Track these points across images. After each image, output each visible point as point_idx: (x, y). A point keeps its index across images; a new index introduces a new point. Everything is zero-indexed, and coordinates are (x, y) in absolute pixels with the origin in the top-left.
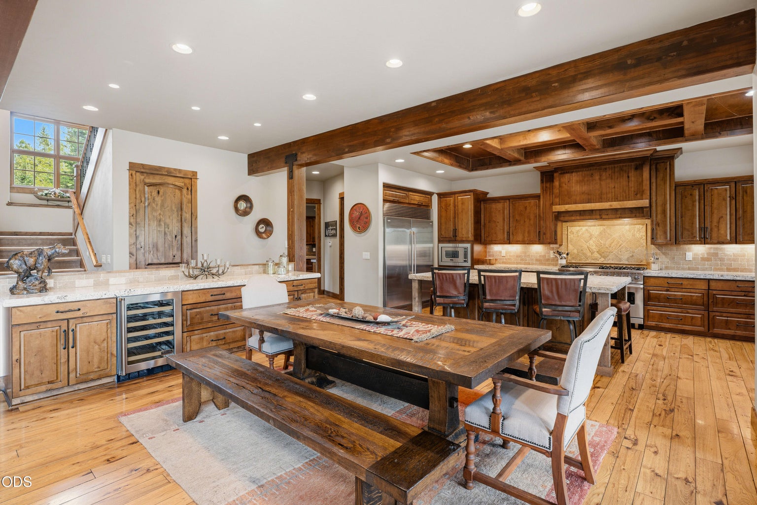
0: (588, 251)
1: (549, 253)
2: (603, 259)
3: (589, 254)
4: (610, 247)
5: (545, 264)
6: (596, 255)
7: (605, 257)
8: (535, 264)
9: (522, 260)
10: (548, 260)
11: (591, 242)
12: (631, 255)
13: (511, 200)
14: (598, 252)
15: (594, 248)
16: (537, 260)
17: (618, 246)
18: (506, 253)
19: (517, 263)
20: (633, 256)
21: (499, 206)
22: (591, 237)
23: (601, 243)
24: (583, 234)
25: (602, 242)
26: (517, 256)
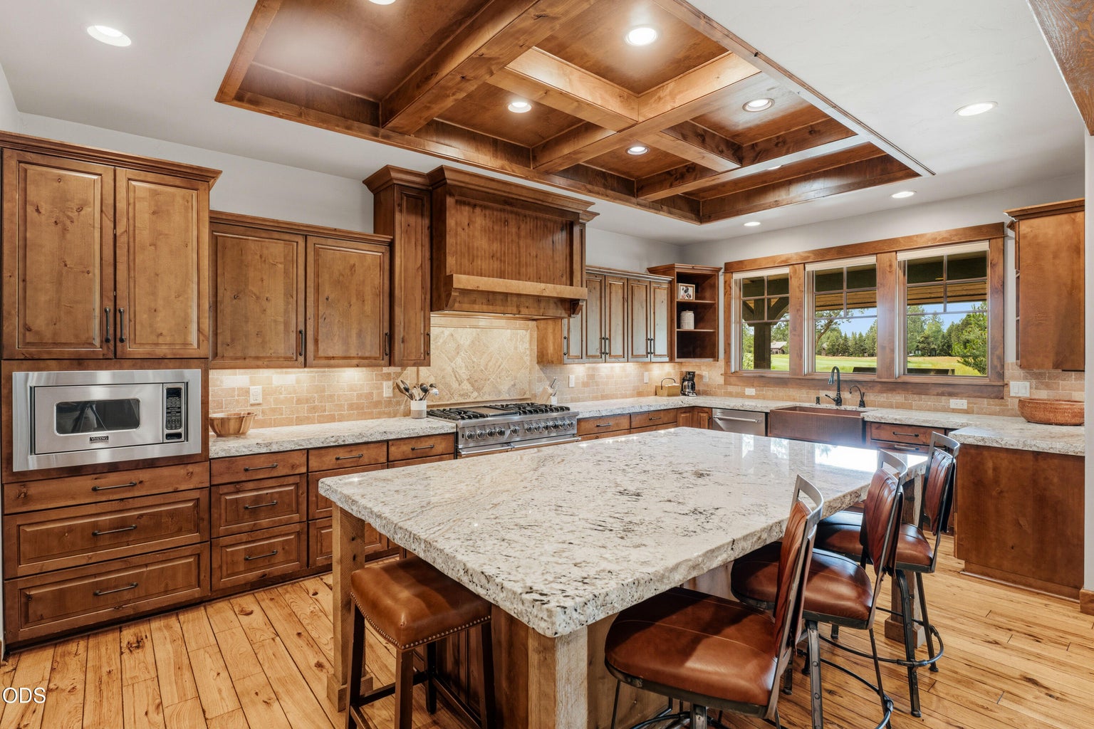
0: (455, 379)
1: (380, 388)
2: (475, 394)
3: (455, 385)
4: (486, 369)
5: (372, 416)
6: (466, 386)
7: (478, 390)
8: (349, 418)
9: (314, 409)
10: (377, 404)
11: (459, 360)
12: (512, 383)
13: (311, 240)
14: (468, 380)
15: (464, 373)
16: (351, 407)
17: (497, 367)
18: (265, 393)
19: (300, 421)
20: (515, 385)
21: (276, 249)
22: (458, 349)
23: (473, 362)
24: (445, 342)
25: (475, 360)
26: (299, 401)
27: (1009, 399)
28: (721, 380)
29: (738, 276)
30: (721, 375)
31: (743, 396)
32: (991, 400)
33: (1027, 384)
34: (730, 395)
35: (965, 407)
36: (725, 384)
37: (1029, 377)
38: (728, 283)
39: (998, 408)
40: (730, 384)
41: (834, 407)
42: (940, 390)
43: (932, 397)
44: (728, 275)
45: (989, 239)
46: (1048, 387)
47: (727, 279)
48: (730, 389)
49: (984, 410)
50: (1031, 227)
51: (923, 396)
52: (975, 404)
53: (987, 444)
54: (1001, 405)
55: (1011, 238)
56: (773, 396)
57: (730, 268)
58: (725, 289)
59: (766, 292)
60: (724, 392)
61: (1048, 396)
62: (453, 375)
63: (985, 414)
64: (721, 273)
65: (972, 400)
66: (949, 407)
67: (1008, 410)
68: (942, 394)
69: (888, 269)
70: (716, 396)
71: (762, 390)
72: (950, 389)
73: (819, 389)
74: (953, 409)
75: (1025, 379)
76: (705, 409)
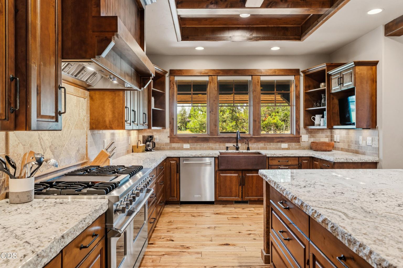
0: (40, 146)
4: (62, 135)
6: (49, 154)
7: (57, 157)
14: (50, 147)
17: (69, 132)
27: (302, 142)
28: (168, 140)
29: (177, 78)
30: (168, 137)
31: (182, 149)
32: (295, 143)
33: (307, 136)
34: (174, 149)
35: (287, 147)
36: (170, 143)
37: (308, 133)
38: (172, 82)
39: (298, 147)
40: (174, 142)
41: (235, 151)
42: (278, 140)
43: (275, 143)
44: (172, 77)
45: (295, 76)
46: (313, 137)
47: (171, 79)
48: (174, 145)
49: (293, 148)
50: (359, 69)
51: (271, 143)
52: (290, 145)
53: (348, 161)
54: (299, 145)
55: (302, 76)
56: (200, 148)
57: (173, 73)
58: (170, 85)
59: (192, 90)
60: (170, 147)
61: (314, 140)
62: (39, 142)
63: (294, 149)
64: (167, 75)
65: (290, 144)
66: (281, 148)
67: (301, 147)
68: (279, 142)
69: (257, 83)
70: (165, 150)
71: (194, 145)
72: (282, 140)
73: (225, 143)
74: (283, 148)
75: (307, 134)
76: (174, 158)
